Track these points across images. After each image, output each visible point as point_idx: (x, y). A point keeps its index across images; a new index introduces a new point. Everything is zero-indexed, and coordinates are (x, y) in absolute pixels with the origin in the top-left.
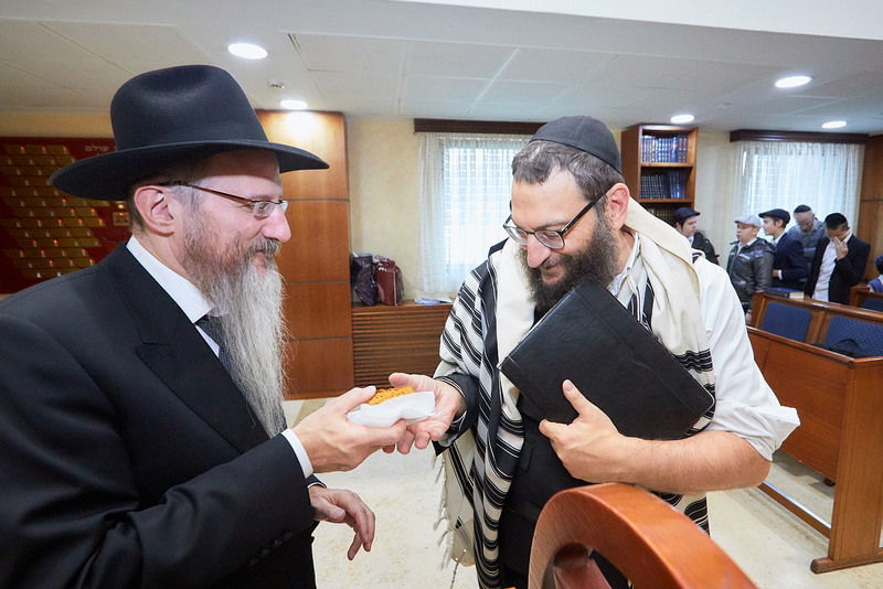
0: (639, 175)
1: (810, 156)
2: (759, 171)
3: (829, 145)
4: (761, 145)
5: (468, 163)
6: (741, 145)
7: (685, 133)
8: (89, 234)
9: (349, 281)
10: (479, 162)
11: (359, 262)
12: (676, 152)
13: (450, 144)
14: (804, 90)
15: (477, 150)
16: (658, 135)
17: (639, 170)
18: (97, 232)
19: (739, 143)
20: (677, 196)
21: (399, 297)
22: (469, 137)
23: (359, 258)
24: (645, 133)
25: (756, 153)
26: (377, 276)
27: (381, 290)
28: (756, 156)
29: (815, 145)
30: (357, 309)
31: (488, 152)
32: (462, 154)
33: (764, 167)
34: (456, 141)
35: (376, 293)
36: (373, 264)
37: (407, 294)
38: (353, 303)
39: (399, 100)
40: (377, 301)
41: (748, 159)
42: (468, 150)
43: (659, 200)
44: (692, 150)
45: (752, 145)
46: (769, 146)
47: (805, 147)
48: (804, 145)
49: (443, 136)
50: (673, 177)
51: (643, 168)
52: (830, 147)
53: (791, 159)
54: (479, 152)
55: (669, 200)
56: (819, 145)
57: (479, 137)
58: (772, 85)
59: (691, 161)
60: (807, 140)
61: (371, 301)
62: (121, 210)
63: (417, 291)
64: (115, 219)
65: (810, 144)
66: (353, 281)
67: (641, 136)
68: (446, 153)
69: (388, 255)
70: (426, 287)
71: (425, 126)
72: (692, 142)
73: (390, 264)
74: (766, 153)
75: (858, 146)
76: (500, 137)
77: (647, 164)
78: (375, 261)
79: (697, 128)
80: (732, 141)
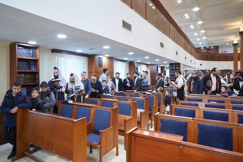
0: (17, 61)
1: (75, 59)
4: (61, 55)
6: (55, 54)
7: (35, 48)
12: (32, 54)
16: (25, 47)
17: (17, 59)
19: (54, 53)
20: (33, 69)
24: (19, 46)
25: (59, 57)
28: (60, 58)
29: (76, 56)
33: (62, 61)
41: (57, 59)
43: (26, 71)
44: (38, 54)
45: (58, 54)
46: (63, 55)
47: (73, 56)
50: (31, 63)
51: (19, 59)
52: (79, 57)
53: (70, 60)
55: (30, 71)
59: (38, 58)
65: (75, 56)
67: (17, 47)
72: (37, 51)
74: (62, 57)
75: (86, 57)
77: (20, 57)
79: (39, 47)
80: (52, 52)
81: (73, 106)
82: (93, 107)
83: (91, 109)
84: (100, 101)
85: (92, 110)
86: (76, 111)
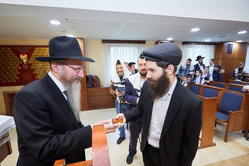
1: (202, 48)
2: (189, 52)
3: (207, 45)
4: (190, 46)
5: (116, 51)
6: (185, 46)
8: (17, 71)
9: (86, 82)
10: (119, 51)
11: (89, 77)
13: (111, 46)
14: (199, 32)
15: (118, 48)
18: (19, 70)
21: (99, 85)
22: (116, 44)
23: (89, 76)
25: (189, 48)
26: (93, 80)
27: (94, 83)
30: (88, 89)
31: (121, 48)
32: (114, 49)
33: (190, 51)
34: (113, 45)
35: (93, 85)
36: (92, 77)
37: (101, 85)
38: (87, 87)
39: (97, 35)
40: (93, 86)
41: (187, 49)
42: (116, 48)
45: (188, 46)
46: (192, 45)
47: (201, 46)
48: (201, 45)
49: (109, 44)
52: (207, 46)
53: (197, 49)
54: (119, 48)
56: (204, 45)
57: (119, 44)
58: (191, 30)
60: (201, 44)
61: (92, 86)
62: (25, 64)
63: (104, 84)
64: (24, 67)
65: (202, 45)
66: (87, 82)
68: (110, 48)
69: (96, 74)
70: (106, 83)
71: (104, 41)
73: (97, 77)
74: (191, 47)
75: (214, 46)
76: (124, 44)
78: (93, 76)
79: (174, 42)
80: (183, 44)
81: (201, 87)
82: (221, 90)
83: (218, 91)
84: (228, 85)
85: (220, 93)
86: (203, 91)
